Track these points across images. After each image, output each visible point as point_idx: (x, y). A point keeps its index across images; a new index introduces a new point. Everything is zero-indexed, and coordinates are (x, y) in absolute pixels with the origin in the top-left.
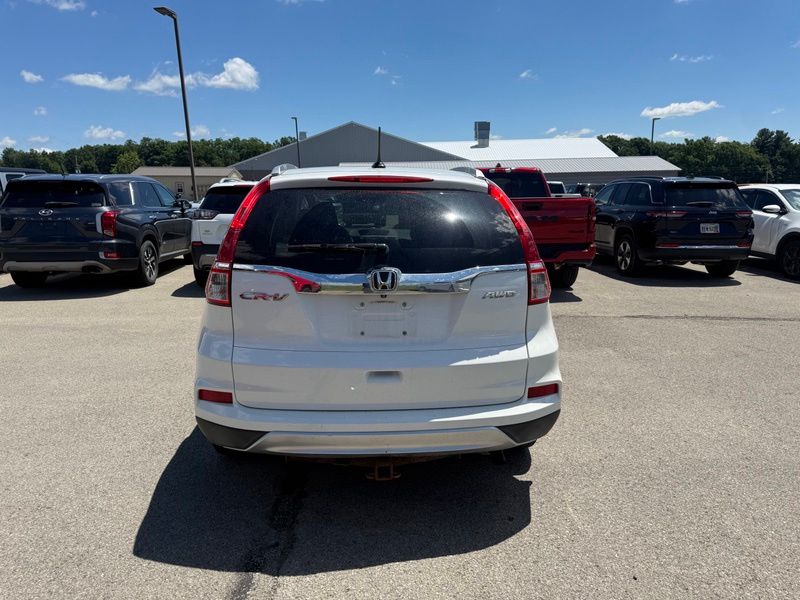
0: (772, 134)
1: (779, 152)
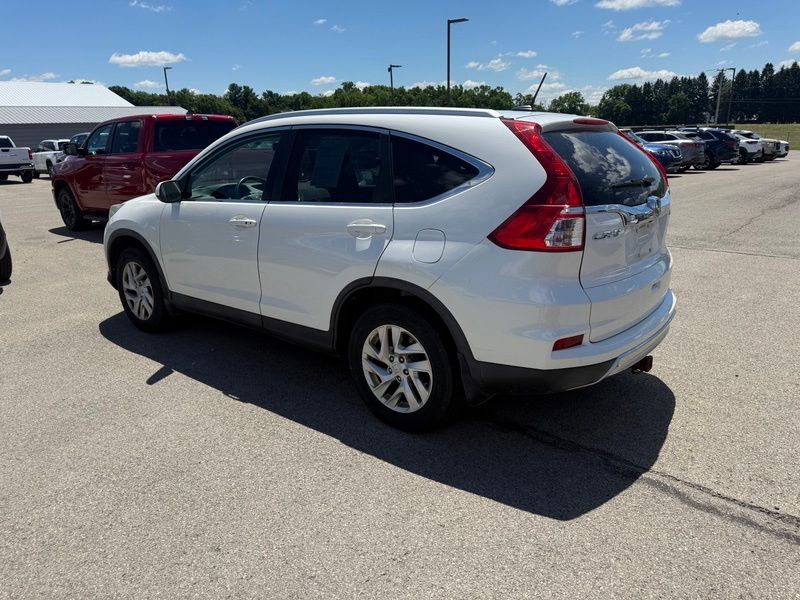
0: (240, 88)
1: (249, 106)
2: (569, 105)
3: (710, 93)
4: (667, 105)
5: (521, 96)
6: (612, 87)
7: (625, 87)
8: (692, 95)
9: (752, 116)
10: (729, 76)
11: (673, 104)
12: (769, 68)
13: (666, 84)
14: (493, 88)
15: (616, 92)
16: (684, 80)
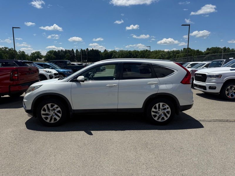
2: (37, 55)
3: (75, 54)
4: (65, 57)
5: (20, 51)
6: (49, 51)
7: (53, 51)
8: (71, 54)
9: (85, 60)
10: (79, 50)
11: (67, 56)
12: (87, 49)
13: (64, 51)
14: (10, 48)
15: (51, 52)
16: (68, 50)
